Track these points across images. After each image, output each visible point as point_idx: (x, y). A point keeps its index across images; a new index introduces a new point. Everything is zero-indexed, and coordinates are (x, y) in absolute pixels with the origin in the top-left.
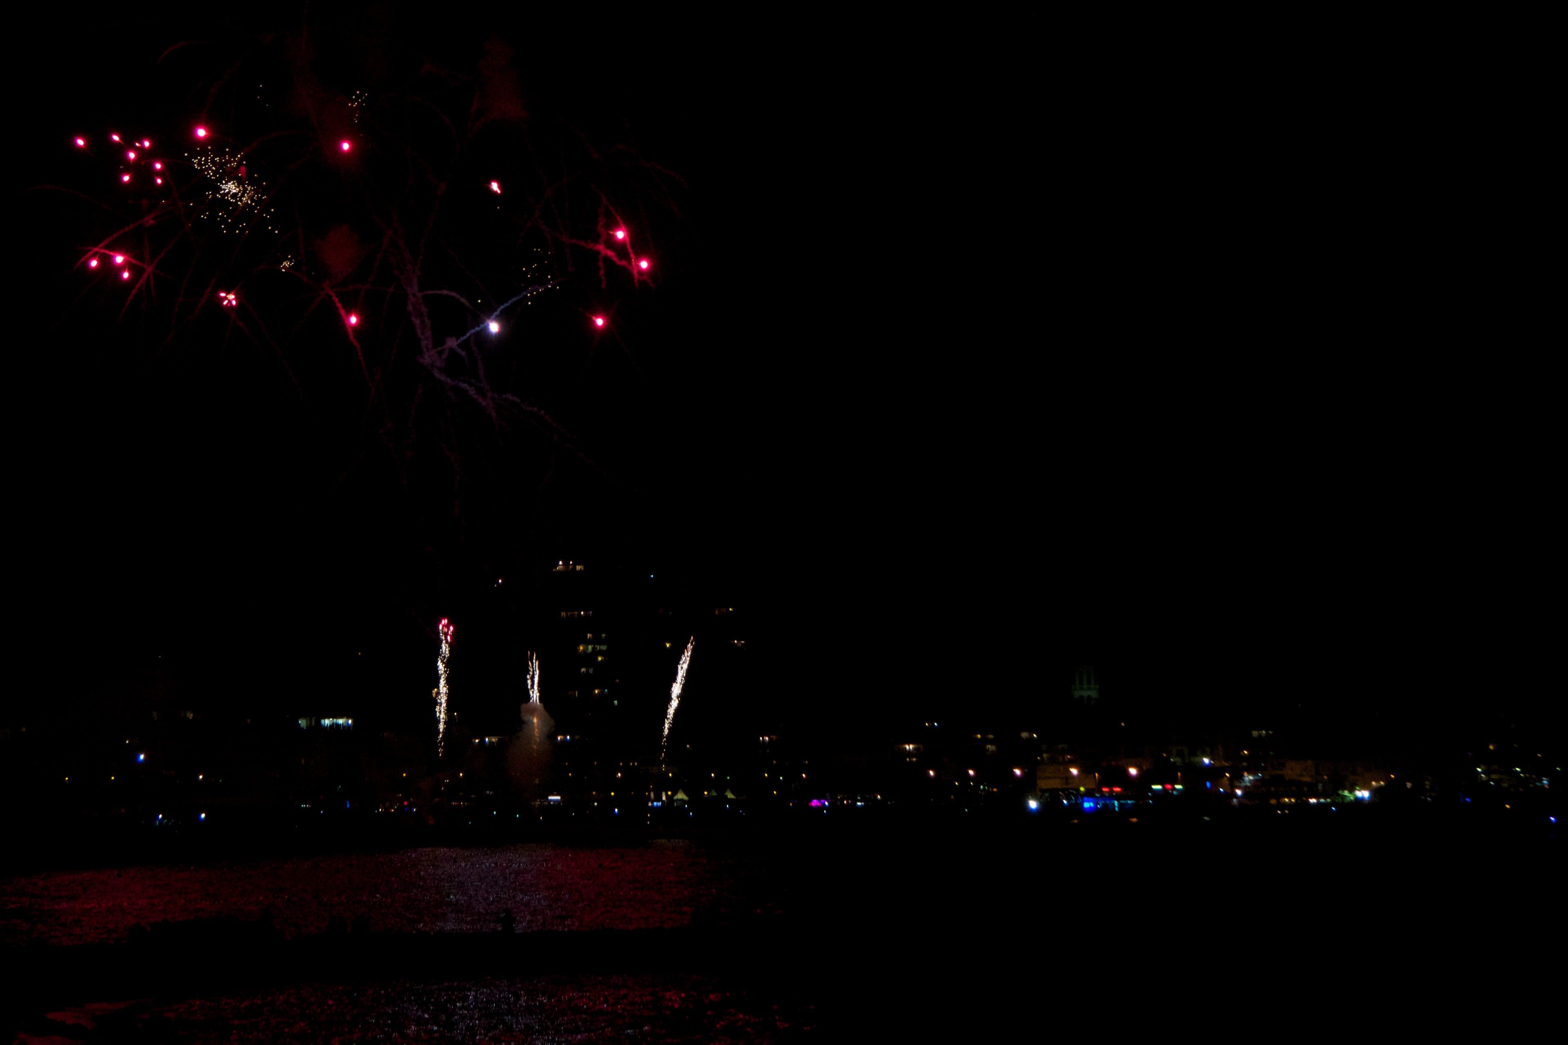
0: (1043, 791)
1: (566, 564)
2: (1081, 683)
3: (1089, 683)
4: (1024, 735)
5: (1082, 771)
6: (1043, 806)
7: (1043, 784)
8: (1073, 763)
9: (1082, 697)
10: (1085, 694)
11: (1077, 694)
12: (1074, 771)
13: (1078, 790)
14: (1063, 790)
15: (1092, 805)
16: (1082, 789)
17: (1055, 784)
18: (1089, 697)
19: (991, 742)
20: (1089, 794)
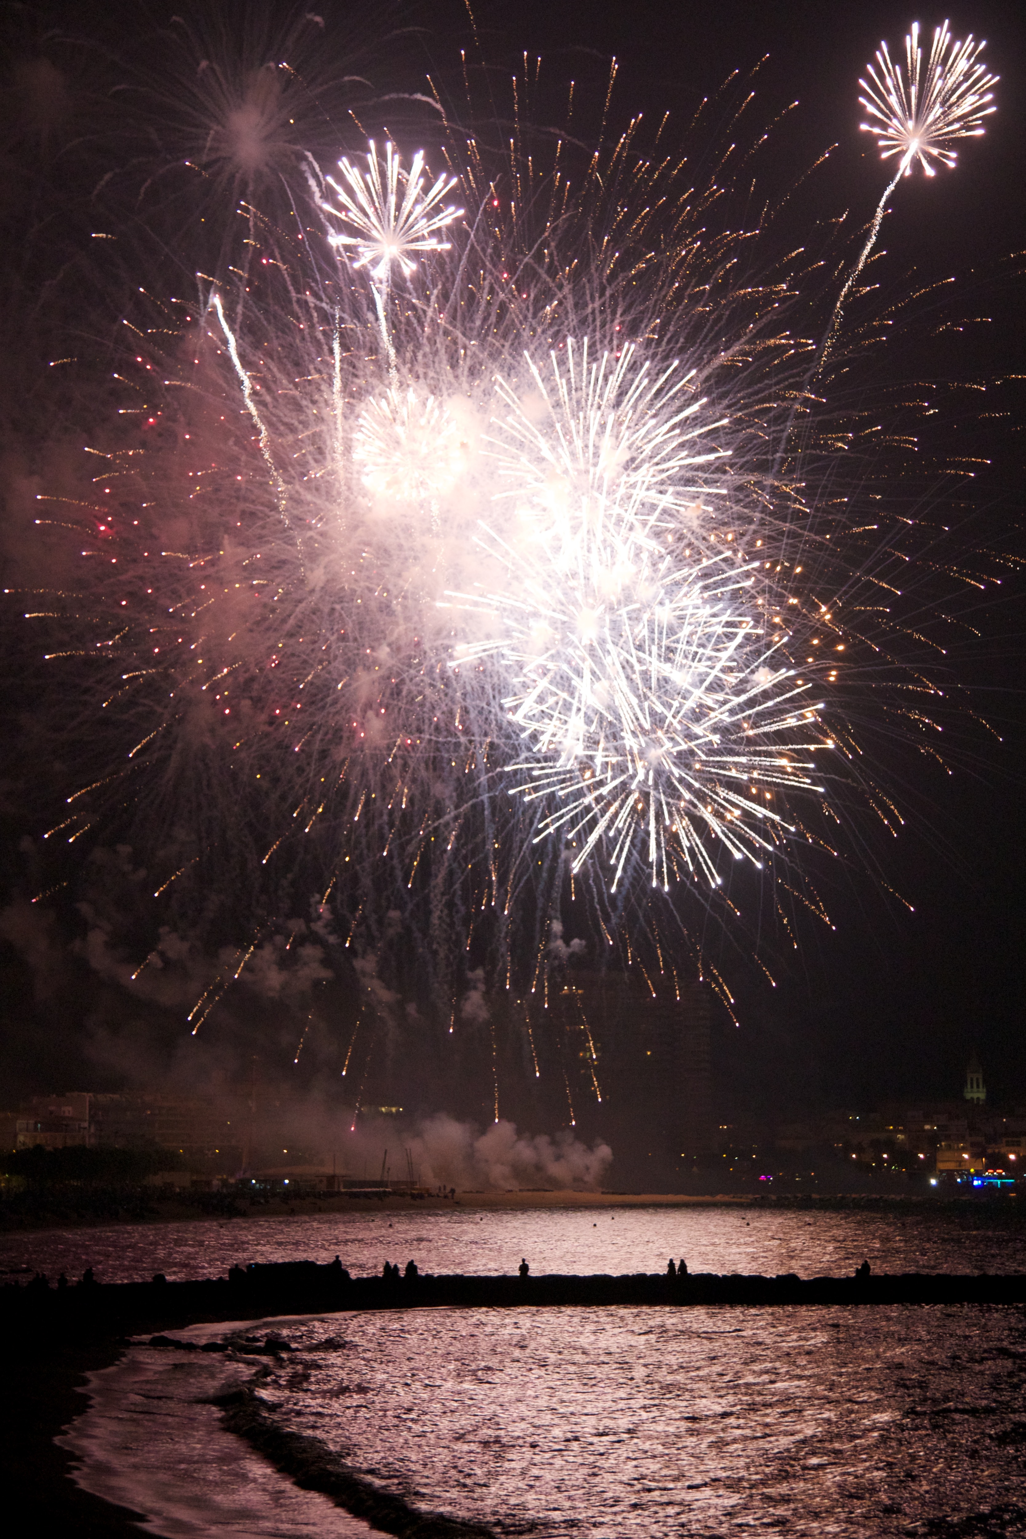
0: (942, 1171)
1: (570, 989)
2: (972, 1087)
3: (978, 1086)
4: (927, 1127)
5: (972, 1156)
6: (940, 1183)
7: (941, 1166)
8: (964, 1150)
9: (972, 1098)
10: (975, 1096)
11: (968, 1096)
12: (966, 1156)
13: (969, 1171)
14: (957, 1171)
15: (980, 1182)
16: (972, 1170)
17: (951, 1166)
18: (978, 1098)
19: (901, 1132)
20: (979, 1175)
